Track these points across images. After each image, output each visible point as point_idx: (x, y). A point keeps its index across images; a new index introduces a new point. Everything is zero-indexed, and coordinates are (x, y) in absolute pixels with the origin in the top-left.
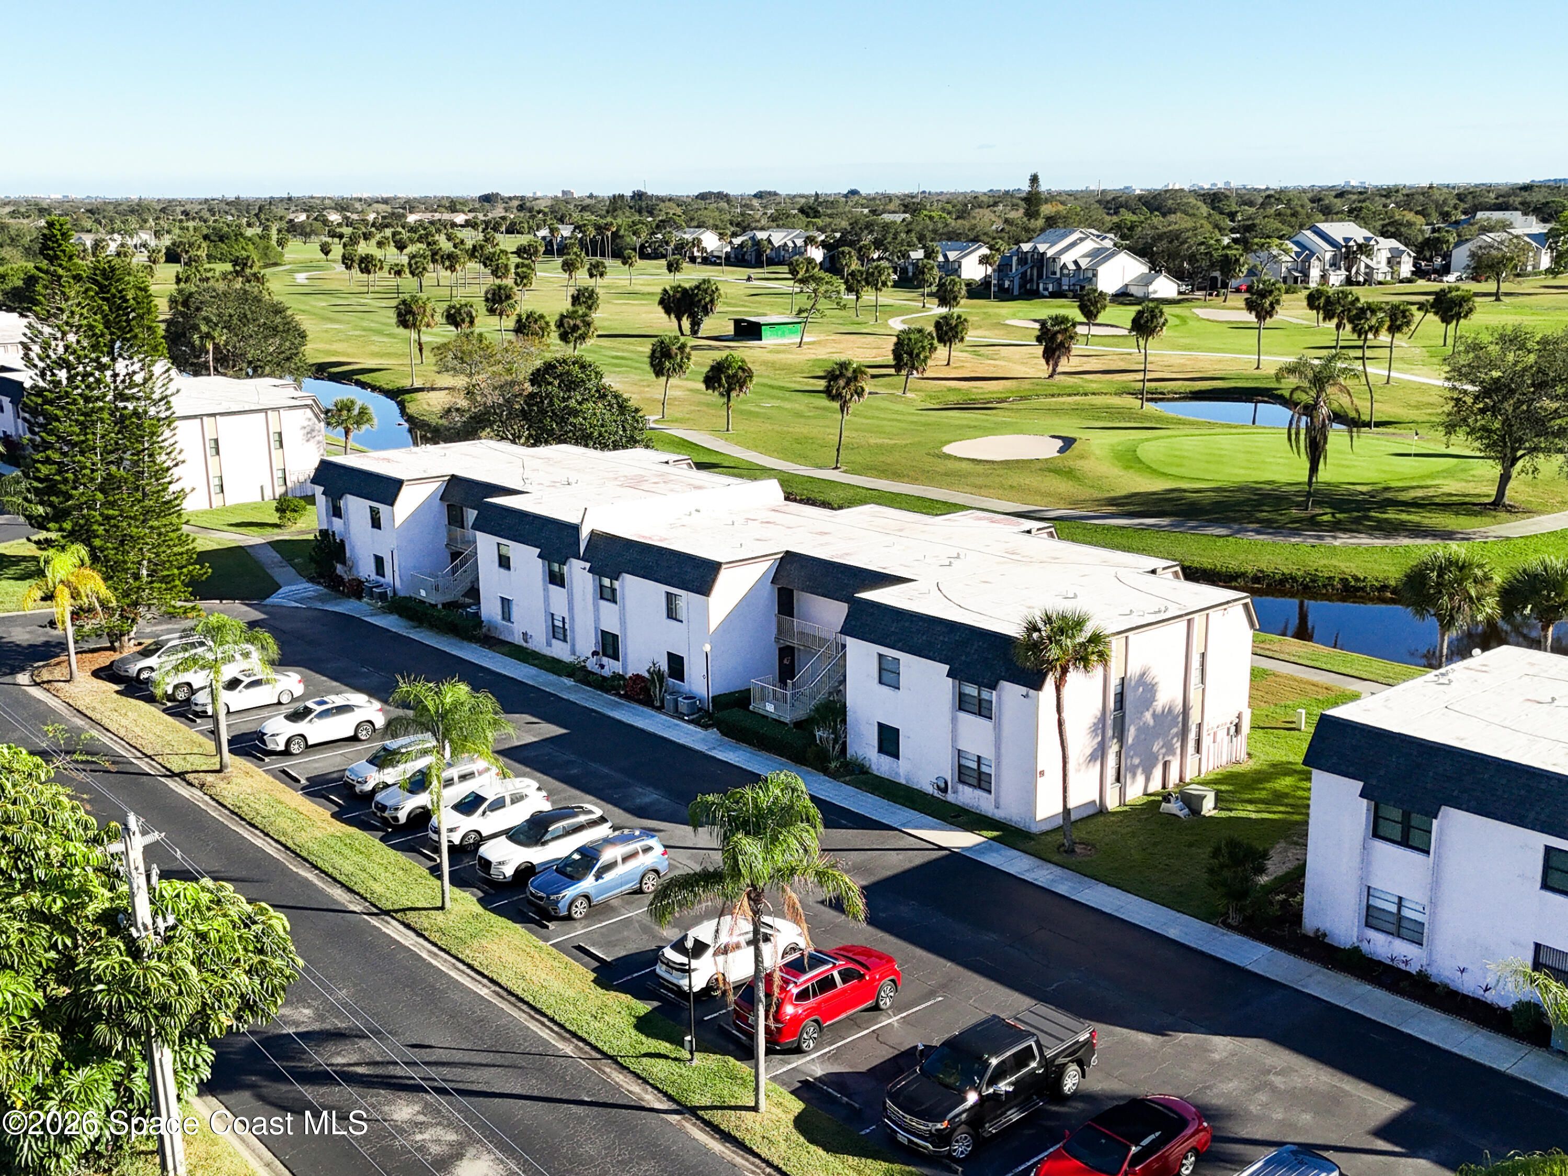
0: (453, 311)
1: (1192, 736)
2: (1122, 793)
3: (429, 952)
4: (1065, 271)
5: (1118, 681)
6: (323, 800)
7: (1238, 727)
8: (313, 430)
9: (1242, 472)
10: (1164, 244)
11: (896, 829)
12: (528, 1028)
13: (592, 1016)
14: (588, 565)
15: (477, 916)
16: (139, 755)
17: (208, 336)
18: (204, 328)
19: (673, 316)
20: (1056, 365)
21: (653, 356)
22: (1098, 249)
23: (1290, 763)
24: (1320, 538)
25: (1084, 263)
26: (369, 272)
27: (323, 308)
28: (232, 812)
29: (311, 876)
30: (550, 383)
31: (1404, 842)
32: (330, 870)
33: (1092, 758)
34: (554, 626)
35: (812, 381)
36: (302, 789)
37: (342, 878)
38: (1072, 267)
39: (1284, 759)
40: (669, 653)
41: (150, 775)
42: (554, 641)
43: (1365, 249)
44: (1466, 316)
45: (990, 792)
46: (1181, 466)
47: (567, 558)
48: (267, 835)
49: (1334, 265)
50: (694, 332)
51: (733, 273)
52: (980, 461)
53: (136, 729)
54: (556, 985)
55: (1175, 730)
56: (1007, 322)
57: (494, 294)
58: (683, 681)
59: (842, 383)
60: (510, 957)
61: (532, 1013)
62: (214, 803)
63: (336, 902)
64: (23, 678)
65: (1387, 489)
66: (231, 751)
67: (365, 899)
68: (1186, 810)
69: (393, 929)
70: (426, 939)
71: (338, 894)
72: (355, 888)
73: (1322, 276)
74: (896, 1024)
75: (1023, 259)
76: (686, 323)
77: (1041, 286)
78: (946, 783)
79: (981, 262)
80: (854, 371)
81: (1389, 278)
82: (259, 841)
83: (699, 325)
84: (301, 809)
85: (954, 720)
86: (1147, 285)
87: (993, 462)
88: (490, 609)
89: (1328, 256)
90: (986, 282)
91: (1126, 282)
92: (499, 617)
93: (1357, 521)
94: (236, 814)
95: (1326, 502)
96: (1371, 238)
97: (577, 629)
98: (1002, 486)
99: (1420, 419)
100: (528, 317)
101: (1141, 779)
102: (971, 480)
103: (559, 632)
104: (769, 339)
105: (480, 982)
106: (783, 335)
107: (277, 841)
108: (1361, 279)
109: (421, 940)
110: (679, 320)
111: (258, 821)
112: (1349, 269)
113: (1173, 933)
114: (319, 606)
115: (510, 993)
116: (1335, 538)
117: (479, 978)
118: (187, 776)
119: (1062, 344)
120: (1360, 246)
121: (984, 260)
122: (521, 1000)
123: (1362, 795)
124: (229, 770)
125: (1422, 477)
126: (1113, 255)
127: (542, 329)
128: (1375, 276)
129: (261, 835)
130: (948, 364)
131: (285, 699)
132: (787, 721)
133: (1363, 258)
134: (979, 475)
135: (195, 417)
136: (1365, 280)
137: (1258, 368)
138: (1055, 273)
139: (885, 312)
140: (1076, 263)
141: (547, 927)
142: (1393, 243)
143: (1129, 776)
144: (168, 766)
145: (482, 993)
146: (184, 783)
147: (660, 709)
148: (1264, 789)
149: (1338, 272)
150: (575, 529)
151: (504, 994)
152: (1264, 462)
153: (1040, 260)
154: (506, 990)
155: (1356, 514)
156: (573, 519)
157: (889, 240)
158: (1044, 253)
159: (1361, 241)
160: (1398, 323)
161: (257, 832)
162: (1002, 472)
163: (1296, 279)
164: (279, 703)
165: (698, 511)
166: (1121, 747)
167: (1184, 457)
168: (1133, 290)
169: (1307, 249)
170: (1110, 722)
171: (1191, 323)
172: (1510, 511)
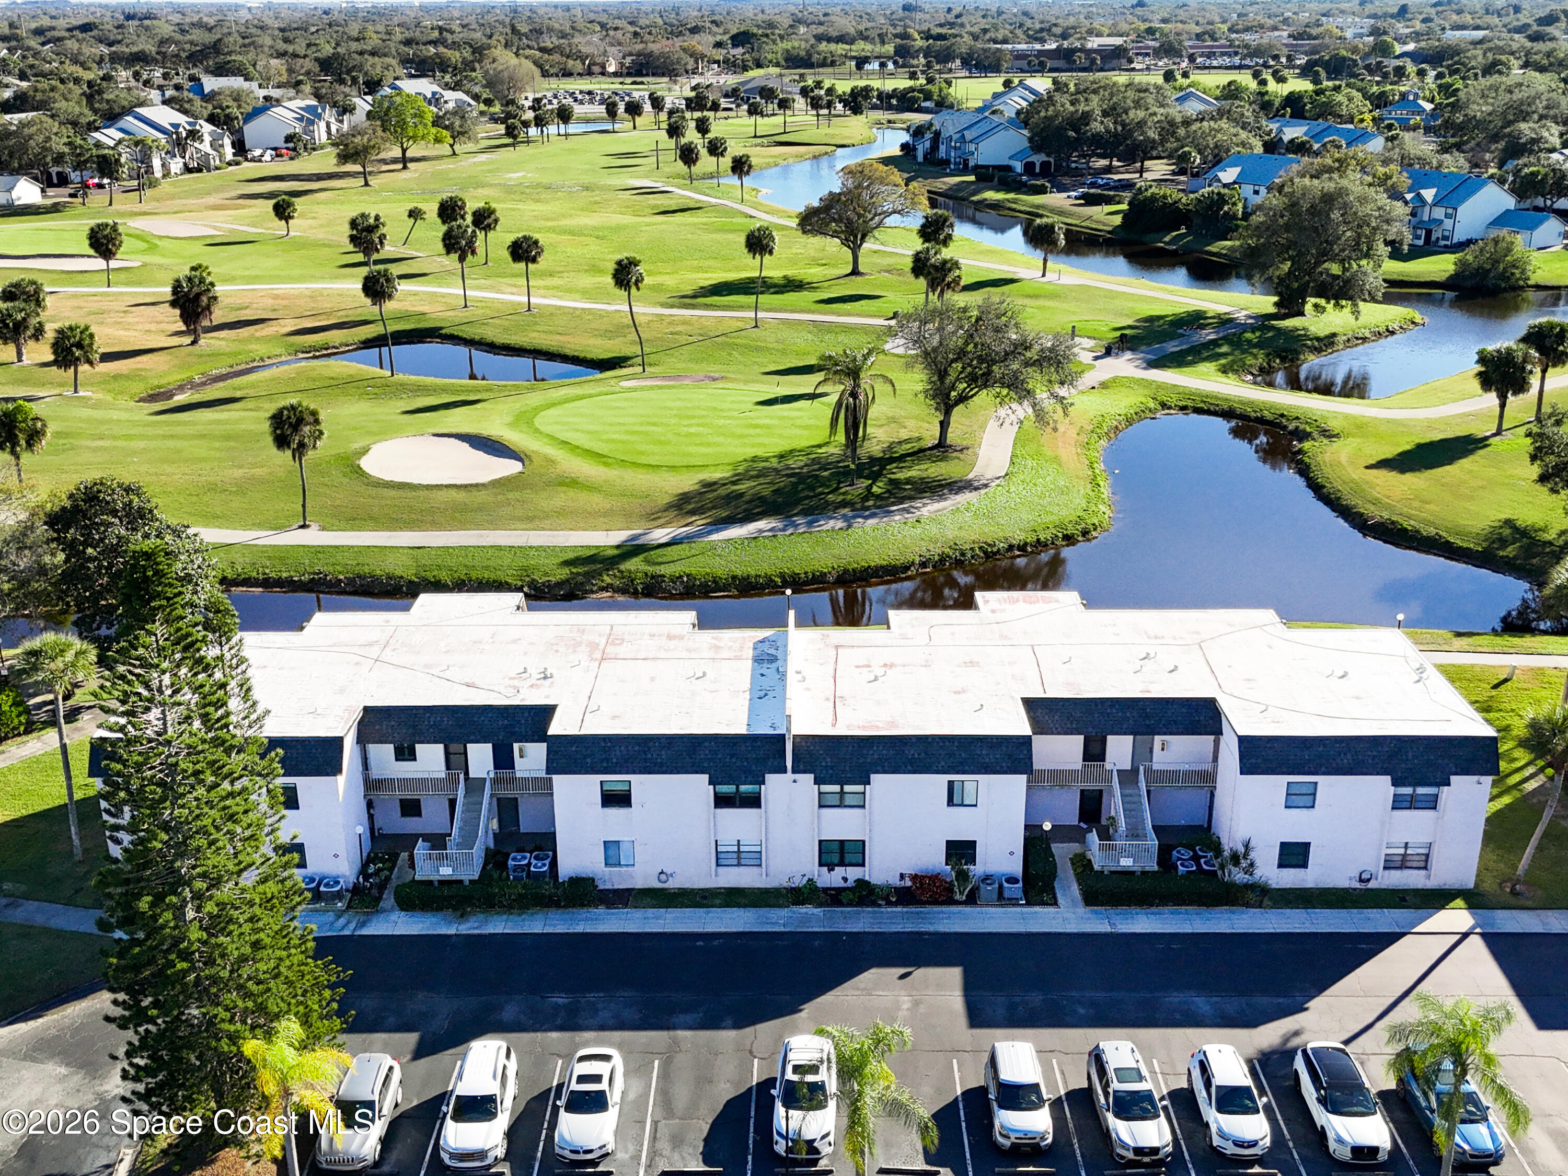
20: (200, 328)
34: (718, 853)
40: (949, 842)
42: (721, 870)
45: (1425, 868)
47: (763, 775)
58: (974, 863)
78: (1371, 874)
85: (1388, 820)
86: (9, 190)
92: (600, 865)
96: (194, 123)
108: (195, 165)
119: (207, 307)
132: (1155, 868)
133: (194, 143)
147: (971, 903)
159: (188, 127)
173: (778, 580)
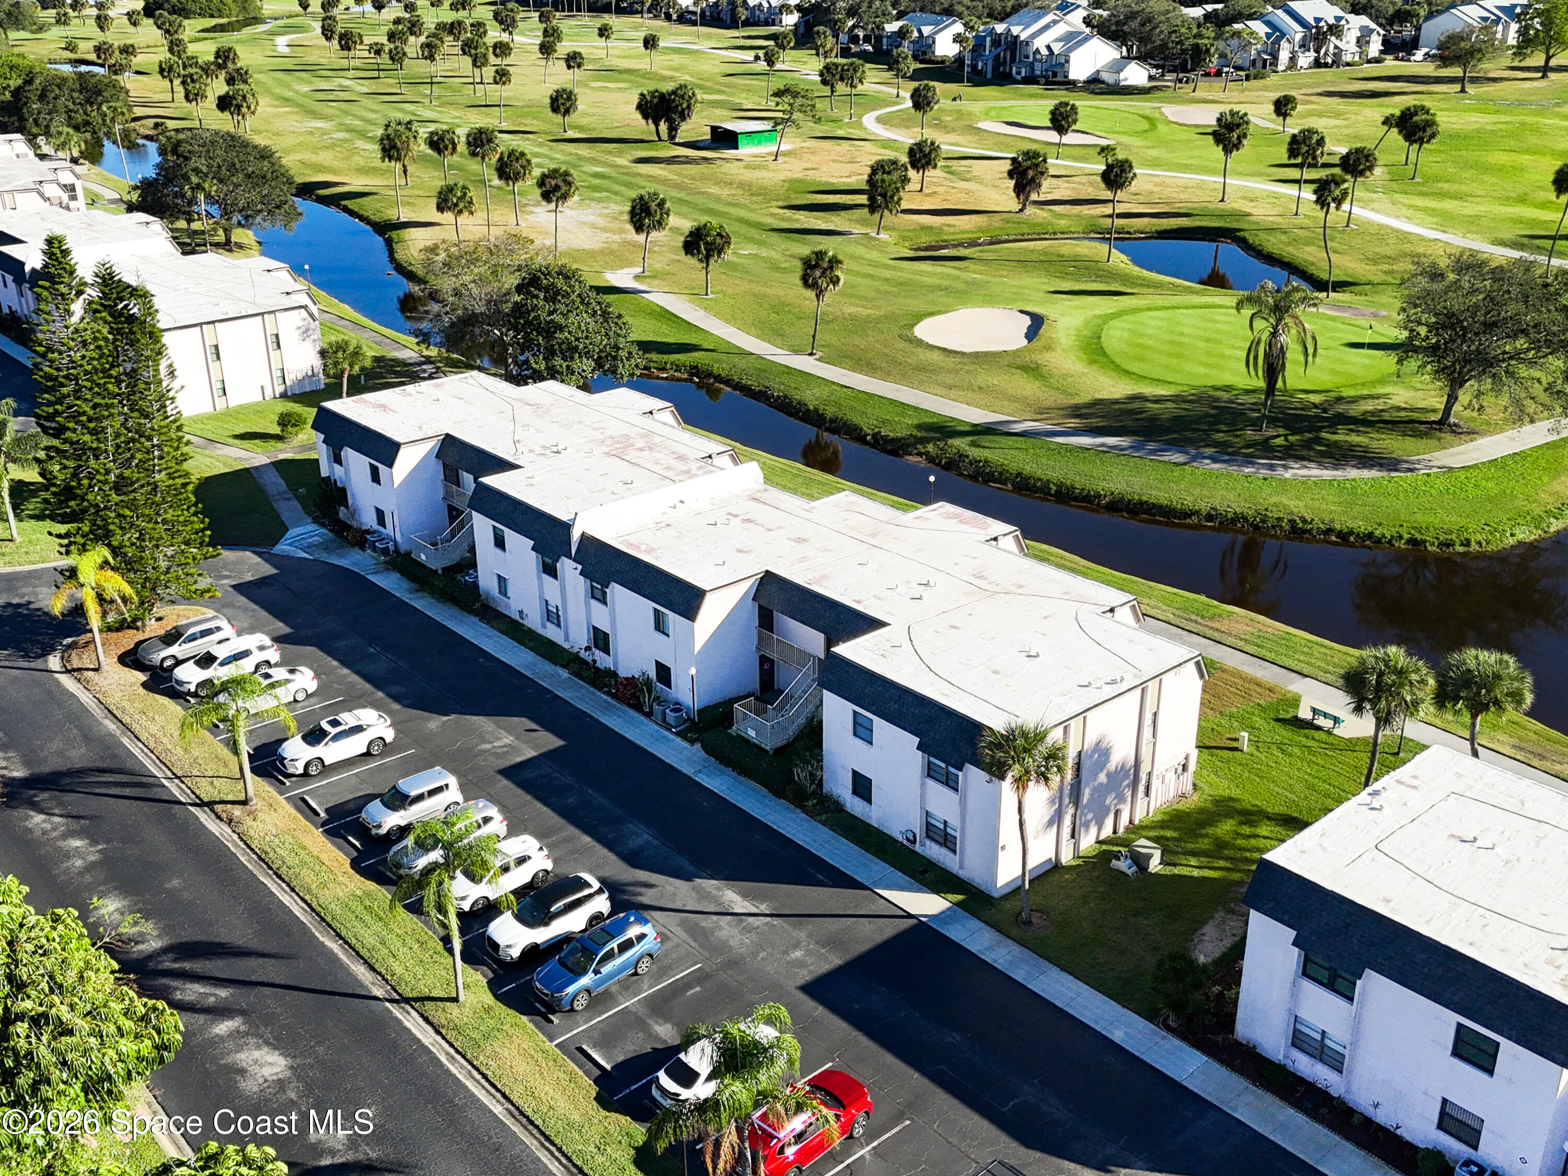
0: (436, 138)
1: (1143, 782)
2: (1076, 847)
3: (448, 1054)
4: (1038, 57)
5: (1075, 754)
6: (341, 841)
7: (1185, 768)
8: (308, 330)
9: (1202, 370)
10: (1135, 24)
11: (867, 888)
12: (539, 1160)
13: (596, 1146)
14: (580, 567)
15: (488, 1010)
16: (169, 774)
17: (199, 187)
18: (195, 180)
19: (650, 121)
20: (1027, 198)
21: (633, 213)
22: (1071, 33)
23: (1231, 799)
24: (1271, 467)
25: (1057, 48)
26: (349, 49)
27: (305, 95)
28: (260, 857)
29: (334, 946)
30: (537, 297)
31: (1330, 985)
32: (354, 941)
33: (1050, 823)
34: (548, 610)
35: (788, 213)
36: (323, 825)
37: (366, 954)
38: (1045, 52)
39: (1226, 793)
40: (657, 662)
41: (180, 803)
42: (548, 624)
43: (1335, 30)
44: (1428, 141)
45: (954, 852)
46: (1141, 359)
47: (559, 557)
48: (293, 890)
49: (1304, 46)
50: (672, 137)
51: (709, 37)
52: (951, 351)
53: (165, 740)
54: (562, 1105)
55: (1127, 782)
56: (981, 125)
57: (475, 139)
58: (670, 688)
59: (818, 273)
60: (521, 1067)
61: (543, 1140)
62: (241, 844)
63: (361, 985)
64: (54, 662)
65: (1339, 399)
66: (254, 770)
67: (387, 981)
68: (1134, 868)
69: (412, 1022)
70: (444, 1038)
71: (360, 970)
72: (376, 967)
73: (1291, 58)
74: (868, 1157)
75: (997, 40)
76: (663, 127)
77: (1014, 70)
78: (915, 836)
79: (955, 41)
80: (830, 261)
81: (1357, 58)
82: (286, 899)
83: (676, 130)
84: (323, 857)
85: (923, 785)
86: (1119, 72)
87: (963, 354)
88: (487, 581)
89: (1298, 37)
90: (959, 59)
91: (1098, 68)
92: (497, 591)
93: (1308, 445)
94: (263, 860)
95: (1280, 420)
96: (1342, 18)
97: (570, 619)
98: (970, 388)
99: (1376, 279)
100: (509, 156)
101: (1093, 830)
102: (941, 378)
103: (553, 617)
104: (745, 150)
105: (494, 1097)
106: (759, 143)
107: (303, 899)
108: (1329, 60)
109: (439, 1038)
110: (657, 125)
111: (283, 871)
112: (1317, 51)
113: (1118, 1036)
114: (324, 557)
115: (522, 1113)
116: (1286, 467)
117: (493, 1091)
118: (216, 807)
119: (1033, 180)
120: (1330, 27)
121: (958, 39)
122: (532, 1123)
123: (1295, 944)
124: (254, 802)
125: (1373, 383)
126: (1086, 39)
127: (523, 167)
128: (1344, 58)
129: (287, 889)
130: (921, 190)
131: (300, 697)
132: (768, 748)
133: (1333, 38)
134: (949, 371)
135: (195, 325)
136: (1334, 62)
137: (1222, 200)
138: (1028, 57)
139: (860, 105)
140: (1048, 47)
141: (552, 1022)
142: (1364, 20)
143: (1083, 830)
144: (198, 792)
145: (496, 1111)
146: (213, 816)
147: (649, 715)
148: (1206, 835)
149: (1307, 54)
150: (566, 527)
151: (516, 1113)
152: (1223, 356)
153: (1013, 44)
154: (517, 1108)
155: (1308, 435)
156: (564, 517)
157: (864, 9)
158: (1017, 37)
159: (1332, 21)
160: (1362, 167)
161: (284, 885)
162: (970, 367)
163: (1265, 61)
164: (295, 701)
165: (682, 502)
166: (1077, 809)
167: (1146, 347)
168: (1105, 76)
169: (1279, 30)
170: (1067, 791)
171: (1161, 128)
172: (1454, 432)
173: (1054, 488)
